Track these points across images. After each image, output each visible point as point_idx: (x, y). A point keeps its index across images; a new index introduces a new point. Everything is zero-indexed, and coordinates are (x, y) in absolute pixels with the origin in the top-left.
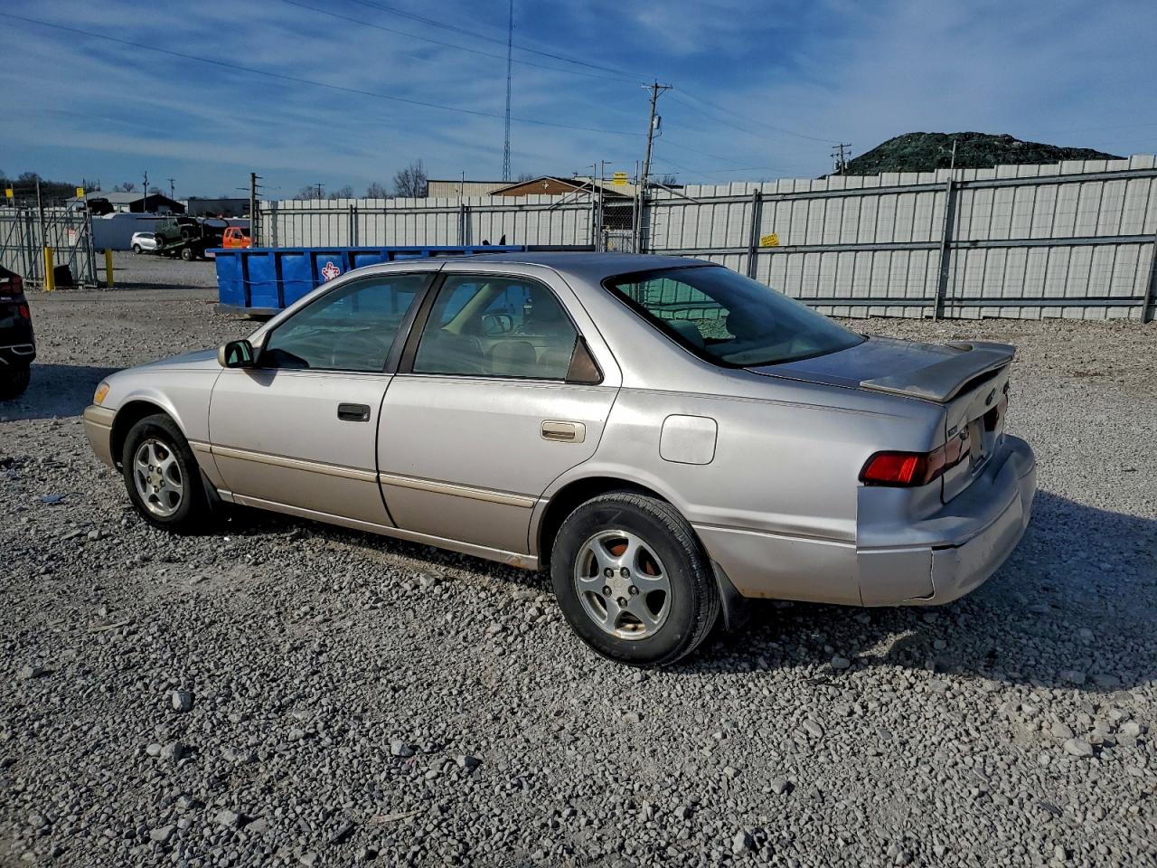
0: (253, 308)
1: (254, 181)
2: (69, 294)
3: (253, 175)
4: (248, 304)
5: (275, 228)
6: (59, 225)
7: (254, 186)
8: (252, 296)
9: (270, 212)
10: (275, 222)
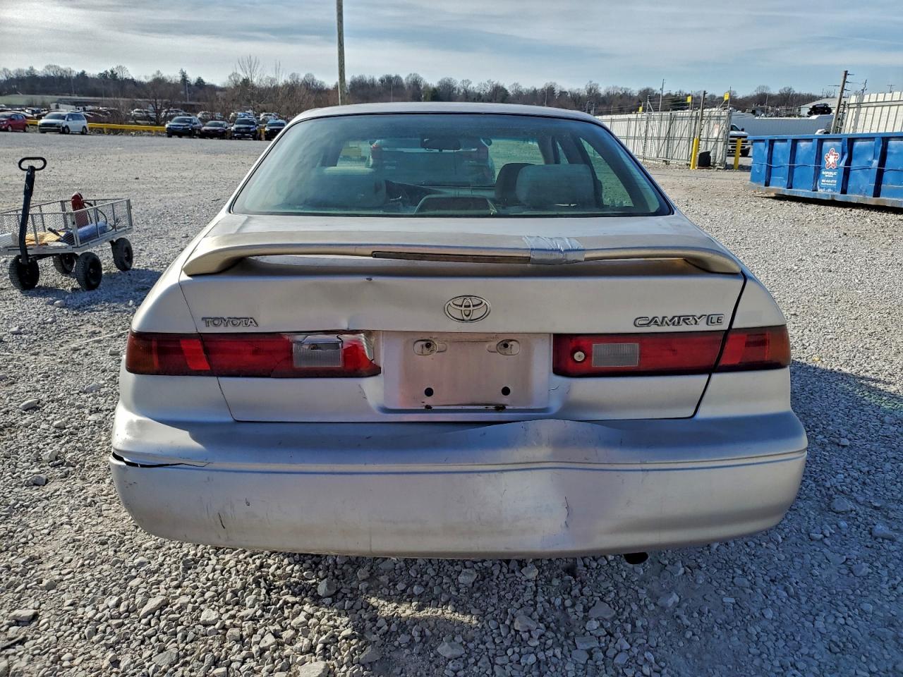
0: (770, 187)
1: (845, 77)
2: (705, 172)
3: (846, 72)
4: (767, 184)
5: (857, 120)
6: (712, 122)
7: (844, 82)
8: (772, 177)
9: (855, 105)
10: (858, 114)
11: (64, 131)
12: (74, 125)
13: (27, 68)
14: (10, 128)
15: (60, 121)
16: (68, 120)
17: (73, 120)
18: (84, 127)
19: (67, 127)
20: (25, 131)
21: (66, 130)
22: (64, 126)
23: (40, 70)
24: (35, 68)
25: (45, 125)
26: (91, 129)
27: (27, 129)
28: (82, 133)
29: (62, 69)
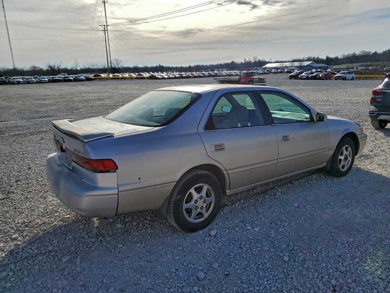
11: (344, 79)
12: (349, 76)
13: (352, 53)
14: (325, 79)
15: (343, 75)
16: (346, 74)
17: (349, 74)
18: (353, 77)
19: (345, 77)
20: (330, 79)
21: (345, 78)
22: (344, 77)
23: (358, 53)
24: (355, 53)
25: (337, 77)
26: (356, 77)
27: (331, 79)
28: (352, 80)
29: (366, 52)
